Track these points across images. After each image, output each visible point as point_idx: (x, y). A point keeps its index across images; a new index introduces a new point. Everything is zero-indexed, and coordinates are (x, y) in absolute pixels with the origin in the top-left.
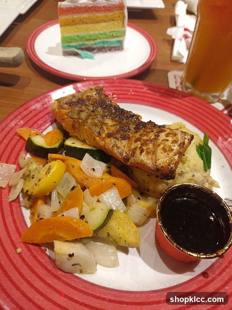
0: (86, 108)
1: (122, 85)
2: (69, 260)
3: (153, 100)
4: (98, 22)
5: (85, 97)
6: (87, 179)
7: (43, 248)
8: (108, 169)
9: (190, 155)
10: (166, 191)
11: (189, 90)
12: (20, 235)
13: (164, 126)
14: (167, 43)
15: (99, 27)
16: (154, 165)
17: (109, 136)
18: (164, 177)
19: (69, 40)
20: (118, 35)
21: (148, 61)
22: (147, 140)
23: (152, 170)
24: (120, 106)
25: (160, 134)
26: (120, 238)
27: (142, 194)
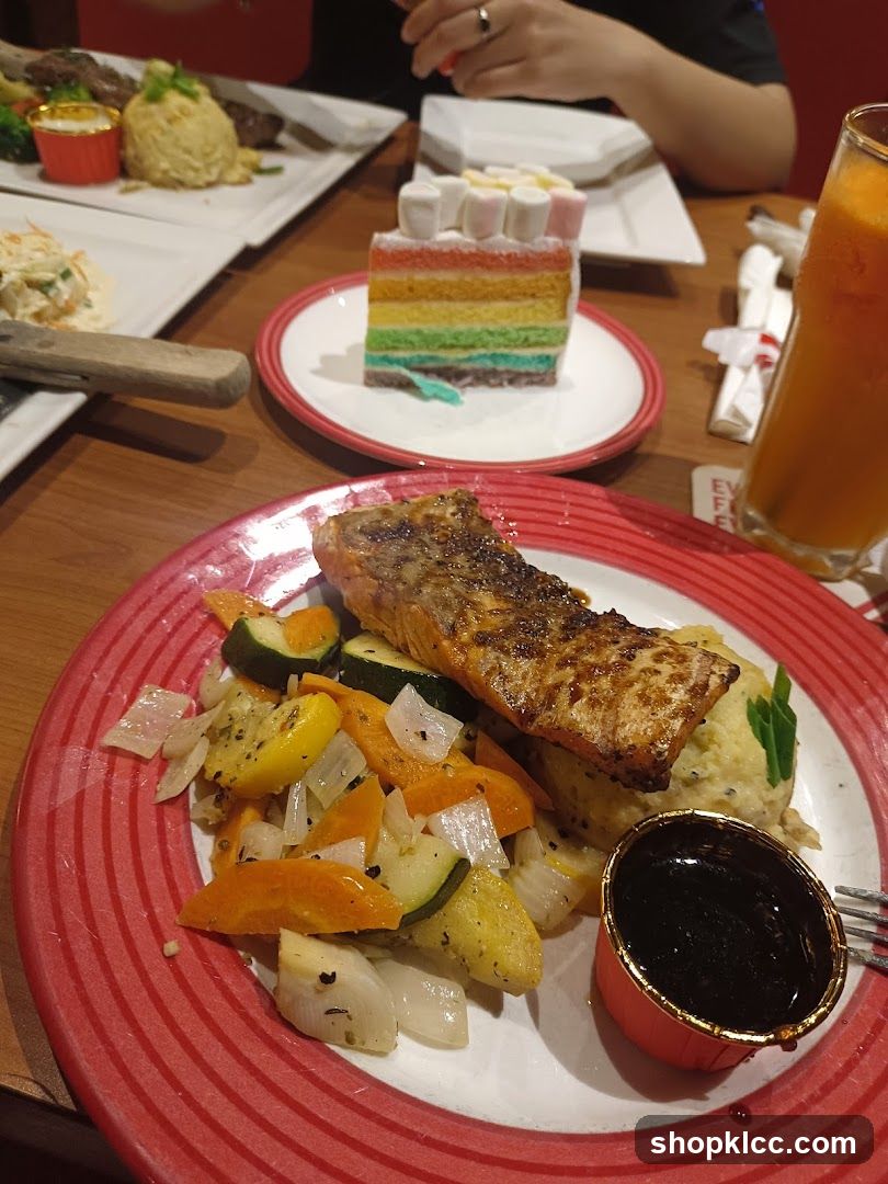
0: (423, 551)
1: (539, 493)
2: (318, 992)
3: (634, 552)
4: (486, 298)
5: (419, 518)
6: (402, 761)
7: (241, 953)
8: (466, 744)
9: (724, 725)
10: (637, 826)
11: (757, 532)
12: (178, 906)
13: (655, 632)
14: (701, 374)
15: (486, 311)
16: (609, 741)
17: (482, 640)
18: (634, 779)
19: (390, 343)
20: (544, 339)
21: (630, 428)
22: (595, 666)
23: (600, 754)
24: (524, 556)
25: (637, 654)
26: (481, 955)
27: (564, 834)
